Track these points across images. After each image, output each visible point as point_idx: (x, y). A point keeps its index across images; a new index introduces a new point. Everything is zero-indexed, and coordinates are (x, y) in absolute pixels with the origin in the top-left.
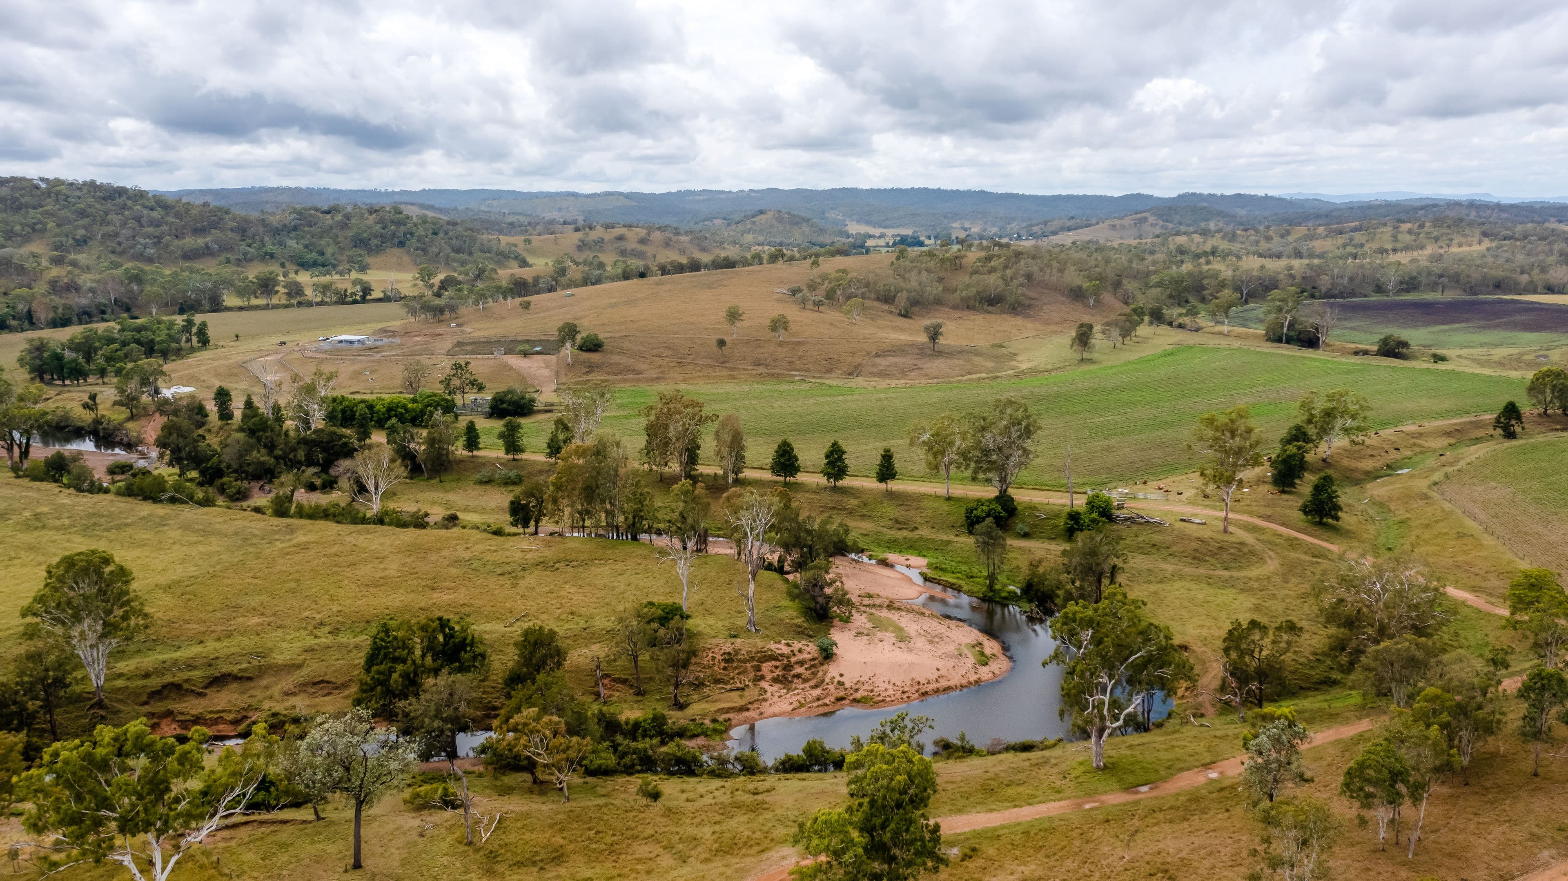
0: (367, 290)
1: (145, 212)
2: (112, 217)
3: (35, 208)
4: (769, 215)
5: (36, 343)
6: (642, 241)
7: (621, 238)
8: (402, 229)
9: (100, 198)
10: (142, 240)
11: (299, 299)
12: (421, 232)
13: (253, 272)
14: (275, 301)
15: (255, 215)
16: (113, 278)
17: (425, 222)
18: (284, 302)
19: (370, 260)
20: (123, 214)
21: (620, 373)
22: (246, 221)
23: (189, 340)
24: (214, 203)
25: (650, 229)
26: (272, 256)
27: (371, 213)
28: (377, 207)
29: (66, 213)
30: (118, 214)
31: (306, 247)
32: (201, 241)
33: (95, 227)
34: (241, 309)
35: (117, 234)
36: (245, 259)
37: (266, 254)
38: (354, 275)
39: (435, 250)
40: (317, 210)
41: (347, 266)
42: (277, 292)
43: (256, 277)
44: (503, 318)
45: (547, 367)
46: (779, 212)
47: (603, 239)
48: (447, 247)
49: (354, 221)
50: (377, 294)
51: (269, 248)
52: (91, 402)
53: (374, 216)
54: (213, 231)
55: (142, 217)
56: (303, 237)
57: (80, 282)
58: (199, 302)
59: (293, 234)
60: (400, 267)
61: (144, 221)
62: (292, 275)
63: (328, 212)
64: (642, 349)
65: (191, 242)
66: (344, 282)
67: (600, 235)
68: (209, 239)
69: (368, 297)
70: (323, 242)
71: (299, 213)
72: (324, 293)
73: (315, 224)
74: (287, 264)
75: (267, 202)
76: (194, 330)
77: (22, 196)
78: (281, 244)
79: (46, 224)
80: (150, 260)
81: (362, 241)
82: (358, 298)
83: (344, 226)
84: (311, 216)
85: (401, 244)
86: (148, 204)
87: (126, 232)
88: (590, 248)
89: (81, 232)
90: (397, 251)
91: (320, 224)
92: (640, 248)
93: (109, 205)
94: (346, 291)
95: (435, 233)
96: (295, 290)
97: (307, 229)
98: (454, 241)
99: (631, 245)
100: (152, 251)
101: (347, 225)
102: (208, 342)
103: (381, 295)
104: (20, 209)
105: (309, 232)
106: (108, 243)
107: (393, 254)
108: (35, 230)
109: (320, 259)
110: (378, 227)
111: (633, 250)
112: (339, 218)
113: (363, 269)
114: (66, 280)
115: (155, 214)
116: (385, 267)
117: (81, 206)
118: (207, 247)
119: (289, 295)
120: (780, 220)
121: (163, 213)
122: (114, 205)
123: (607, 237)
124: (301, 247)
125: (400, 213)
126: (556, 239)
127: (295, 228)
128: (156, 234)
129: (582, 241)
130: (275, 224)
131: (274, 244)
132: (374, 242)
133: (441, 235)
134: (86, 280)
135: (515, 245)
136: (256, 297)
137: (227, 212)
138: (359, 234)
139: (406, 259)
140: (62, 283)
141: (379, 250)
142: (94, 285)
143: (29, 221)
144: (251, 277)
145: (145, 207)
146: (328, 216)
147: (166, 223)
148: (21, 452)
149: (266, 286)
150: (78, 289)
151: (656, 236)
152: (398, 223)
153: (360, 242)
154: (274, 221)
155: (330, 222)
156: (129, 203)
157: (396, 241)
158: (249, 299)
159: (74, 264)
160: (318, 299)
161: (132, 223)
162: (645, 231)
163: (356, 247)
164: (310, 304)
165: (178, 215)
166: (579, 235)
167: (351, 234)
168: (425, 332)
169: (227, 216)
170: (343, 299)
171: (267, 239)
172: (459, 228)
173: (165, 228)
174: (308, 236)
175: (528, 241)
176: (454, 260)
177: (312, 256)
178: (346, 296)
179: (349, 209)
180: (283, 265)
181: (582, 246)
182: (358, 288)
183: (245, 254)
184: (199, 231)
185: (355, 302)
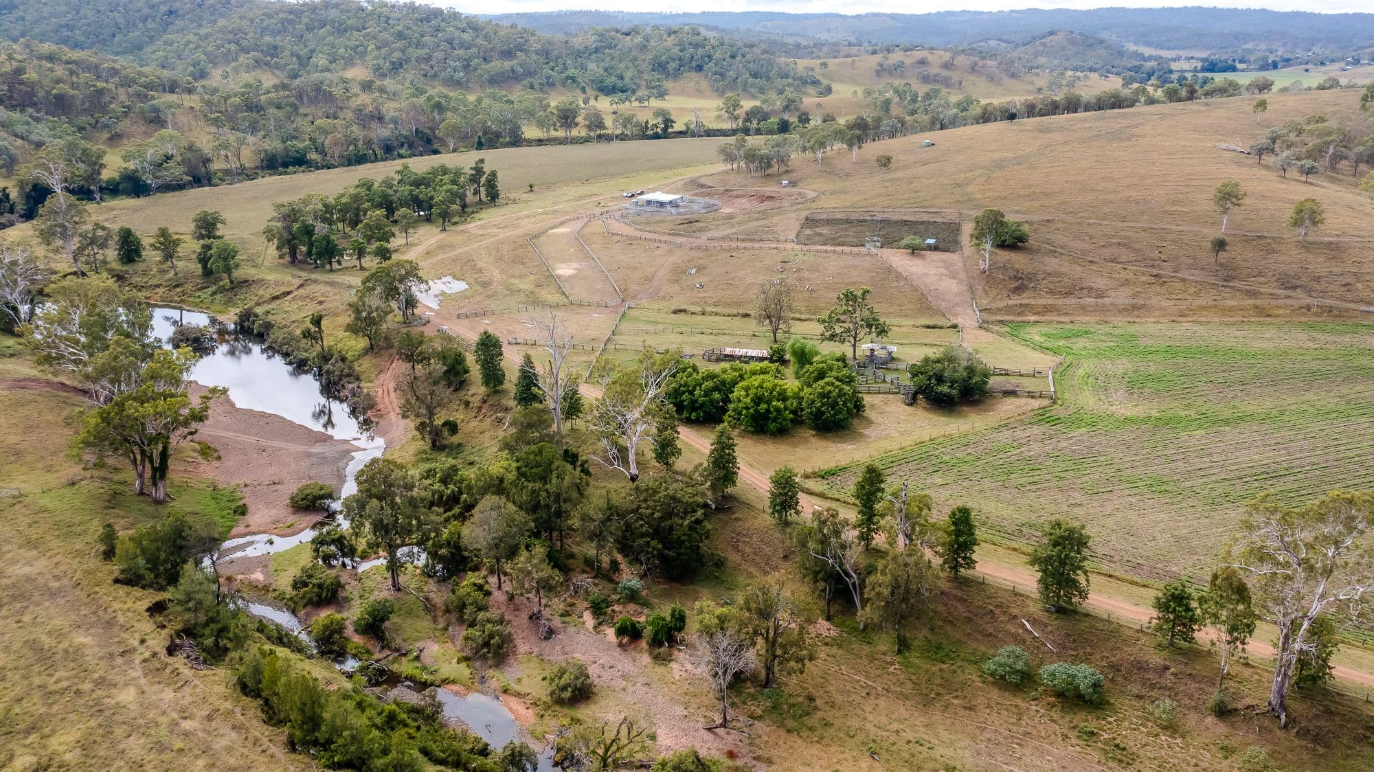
0: (668, 122)
1: (457, 33)
2: (427, 39)
3: (359, 30)
4: (1061, 36)
5: (285, 210)
6: (946, 66)
7: (922, 62)
8: (700, 51)
9: (418, 20)
10: (452, 63)
11: (598, 132)
12: (718, 55)
13: (555, 101)
14: (575, 133)
15: (559, 37)
16: (415, 106)
17: (722, 44)
18: (583, 134)
19: (668, 84)
20: (436, 36)
21: (1069, 293)
22: (550, 43)
23: (477, 192)
24: (522, 24)
25: (956, 53)
26: (574, 79)
27: (669, 35)
28: (675, 28)
29: (385, 35)
30: (432, 36)
31: (606, 70)
32: (507, 65)
33: (410, 50)
34: (540, 142)
35: (429, 58)
36: (547, 83)
37: (568, 78)
38: (655, 103)
39: (732, 74)
40: (617, 31)
41: (646, 92)
42: (576, 125)
43: (557, 108)
44: (848, 175)
45: (953, 275)
46: (1071, 32)
47: (903, 63)
48: (744, 71)
49: (653, 43)
50: (679, 126)
51: (572, 72)
52: (313, 329)
53: (673, 37)
54: (519, 53)
55: (453, 39)
56: (603, 60)
57: (384, 110)
58: (498, 135)
59: (593, 57)
60: (699, 93)
61: (456, 42)
62: (592, 102)
63: (628, 34)
64: (1083, 245)
65: (497, 65)
66: (645, 112)
67: (901, 59)
68: (514, 62)
69: (670, 130)
70: (622, 66)
71: (602, 35)
72: (624, 126)
73: (615, 46)
74: (588, 90)
75: (571, 24)
76: (483, 179)
77: (349, 18)
78: (583, 67)
79: (368, 46)
80: (458, 84)
81: (660, 64)
82: (659, 130)
83: (643, 48)
84: (611, 37)
85: (699, 68)
86: (460, 25)
87: (439, 55)
88: (890, 73)
89: (397, 55)
90: (693, 74)
91: (620, 46)
92: (945, 73)
93: (425, 27)
94: (647, 122)
95: (733, 57)
96: (596, 122)
97: (607, 51)
98: (751, 65)
99: (934, 70)
100: (461, 74)
101: (645, 47)
102: (498, 195)
103: (683, 128)
104: (346, 31)
105: (610, 55)
106: (423, 66)
107: (691, 80)
108: (358, 54)
109: (620, 84)
110: (676, 50)
111: (936, 75)
112: (638, 39)
113: (661, 95)
114: (370, 108)
115: (465, 36)
116: (682, 93)
117: (400, 28)
118: (513, 71)
119: (589, 127)
120: (1073, 43)
121: (474, 35)
122: (430, 27)
123: (908, 61)
124: (601, 70)
125: (698, 34)
126: (854, 61)
127: (597, 51)
128: (466, 57)
129: (881, 66)
130: (577, 46)
131: (576, 68)
132: (672, 66)
133: (739, 58)
134: (390, 109)
135: (813, 70)
136: (555, 130)
137: (533, 34)
138: (657, 57)
139: (704, 84)
140: (367, 111)
141: (677, 74)
142: (395, 114)
143: (352, 43)
144: (553, 104)
145: (458, 29)
146: (628, 38)
147: (476, 46)
148: (154, 470)
149: (567, 118)
150: (381, 119)
151: (962, 60)
152: (697, 46)
153: (660, 66)
154: (577, 42)
155: (629, 44)
156: (443, 24)
157: (694, 64)
158: (548, 130)
159: (382, 90)
160: (618, 132)
161: (444, 45)
162: (949, 55)
163: (654, 70)
164: (609, 138)
165: (487, 38)
166: (878, 58)
167: (650, 57)
168: (751, 190)
169: (533, 38)
170: (645, 134)
171: (569, 62)
172: (757, 51)
173: (474, 50)
174: (608, 59)
175: (825, 65)
176: (753, 86)
177: (610, 81)
178: (647, 128)
179: (649, 30)
180: (584, 90)
181: (881, 71)
182: (660, 120)
183: (548, 78)
184: (508, 54)
185: (656, 136)
